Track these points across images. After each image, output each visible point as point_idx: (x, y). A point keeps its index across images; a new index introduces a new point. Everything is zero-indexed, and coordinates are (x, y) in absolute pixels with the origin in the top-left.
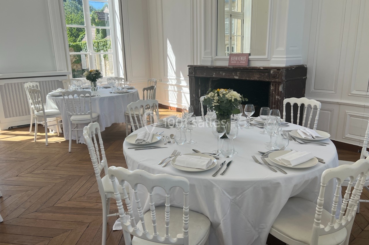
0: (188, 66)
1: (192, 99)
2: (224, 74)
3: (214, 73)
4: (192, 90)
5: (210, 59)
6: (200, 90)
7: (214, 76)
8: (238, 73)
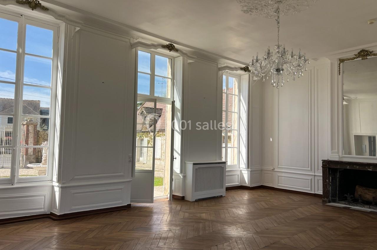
0: (322, 160)
1: (325, 183)
2: (358, 167)
3: (348, 166)
4: (325, 174)
5: (338, 156)
6: (331, 177)
7: (348, 168)
8: (371, 167)
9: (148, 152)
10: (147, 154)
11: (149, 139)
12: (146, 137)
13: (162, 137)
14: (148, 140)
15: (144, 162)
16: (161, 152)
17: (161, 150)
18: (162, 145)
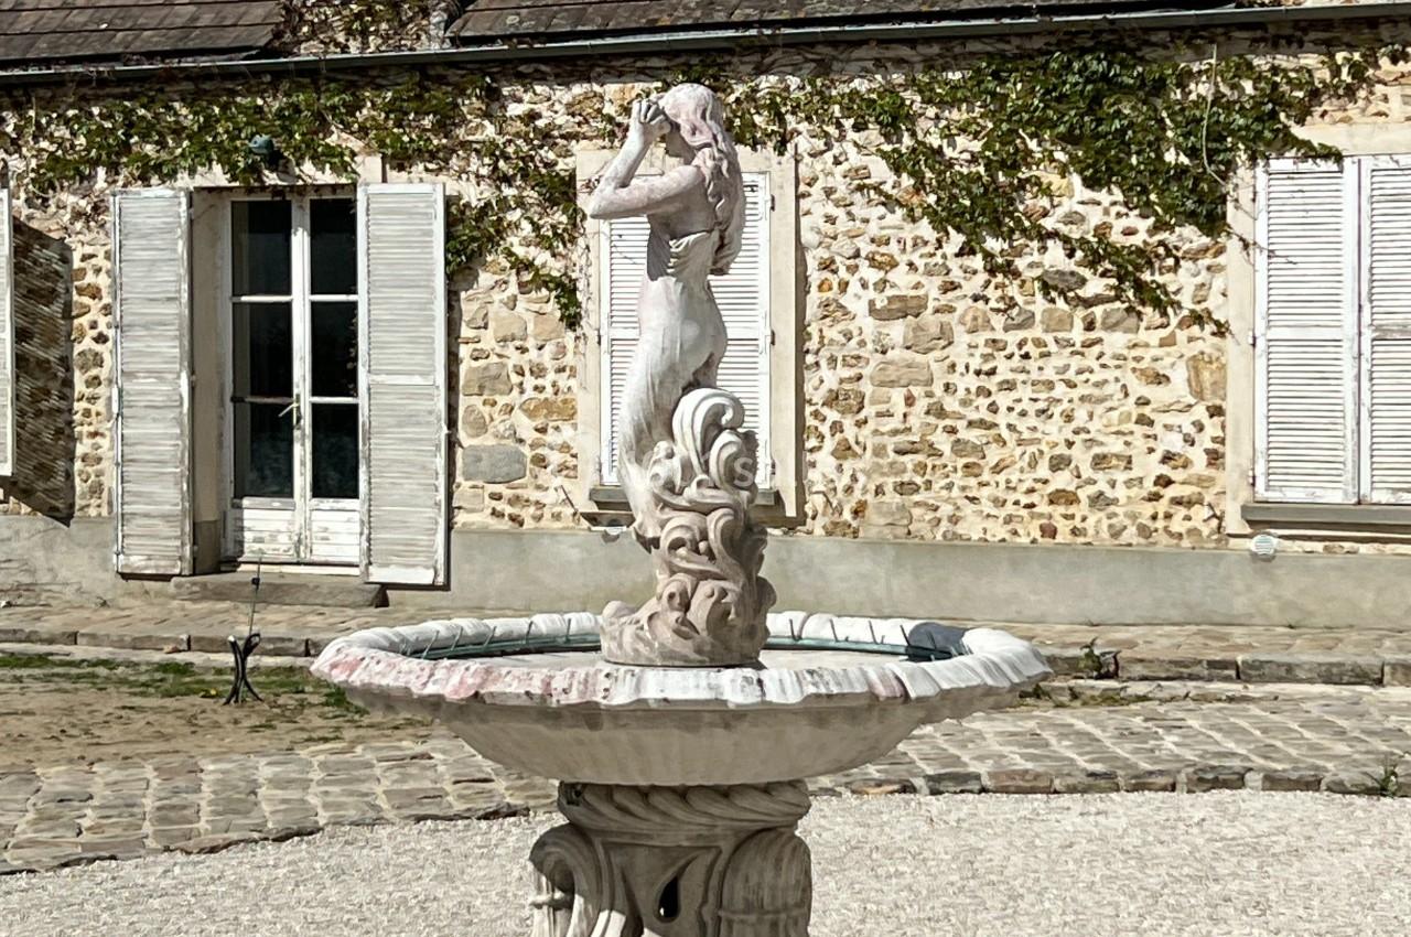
9: (463, 402)
10: (452, 444)
11: (474, 194)
12: (399, 159)
13: (803, 143)
14: (455, 214)
15: (379, 575)
16: (801, 401)
17: (801, 353)
18: (815, 276)
